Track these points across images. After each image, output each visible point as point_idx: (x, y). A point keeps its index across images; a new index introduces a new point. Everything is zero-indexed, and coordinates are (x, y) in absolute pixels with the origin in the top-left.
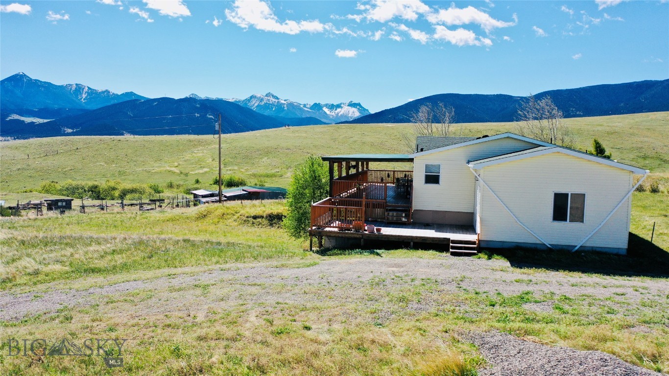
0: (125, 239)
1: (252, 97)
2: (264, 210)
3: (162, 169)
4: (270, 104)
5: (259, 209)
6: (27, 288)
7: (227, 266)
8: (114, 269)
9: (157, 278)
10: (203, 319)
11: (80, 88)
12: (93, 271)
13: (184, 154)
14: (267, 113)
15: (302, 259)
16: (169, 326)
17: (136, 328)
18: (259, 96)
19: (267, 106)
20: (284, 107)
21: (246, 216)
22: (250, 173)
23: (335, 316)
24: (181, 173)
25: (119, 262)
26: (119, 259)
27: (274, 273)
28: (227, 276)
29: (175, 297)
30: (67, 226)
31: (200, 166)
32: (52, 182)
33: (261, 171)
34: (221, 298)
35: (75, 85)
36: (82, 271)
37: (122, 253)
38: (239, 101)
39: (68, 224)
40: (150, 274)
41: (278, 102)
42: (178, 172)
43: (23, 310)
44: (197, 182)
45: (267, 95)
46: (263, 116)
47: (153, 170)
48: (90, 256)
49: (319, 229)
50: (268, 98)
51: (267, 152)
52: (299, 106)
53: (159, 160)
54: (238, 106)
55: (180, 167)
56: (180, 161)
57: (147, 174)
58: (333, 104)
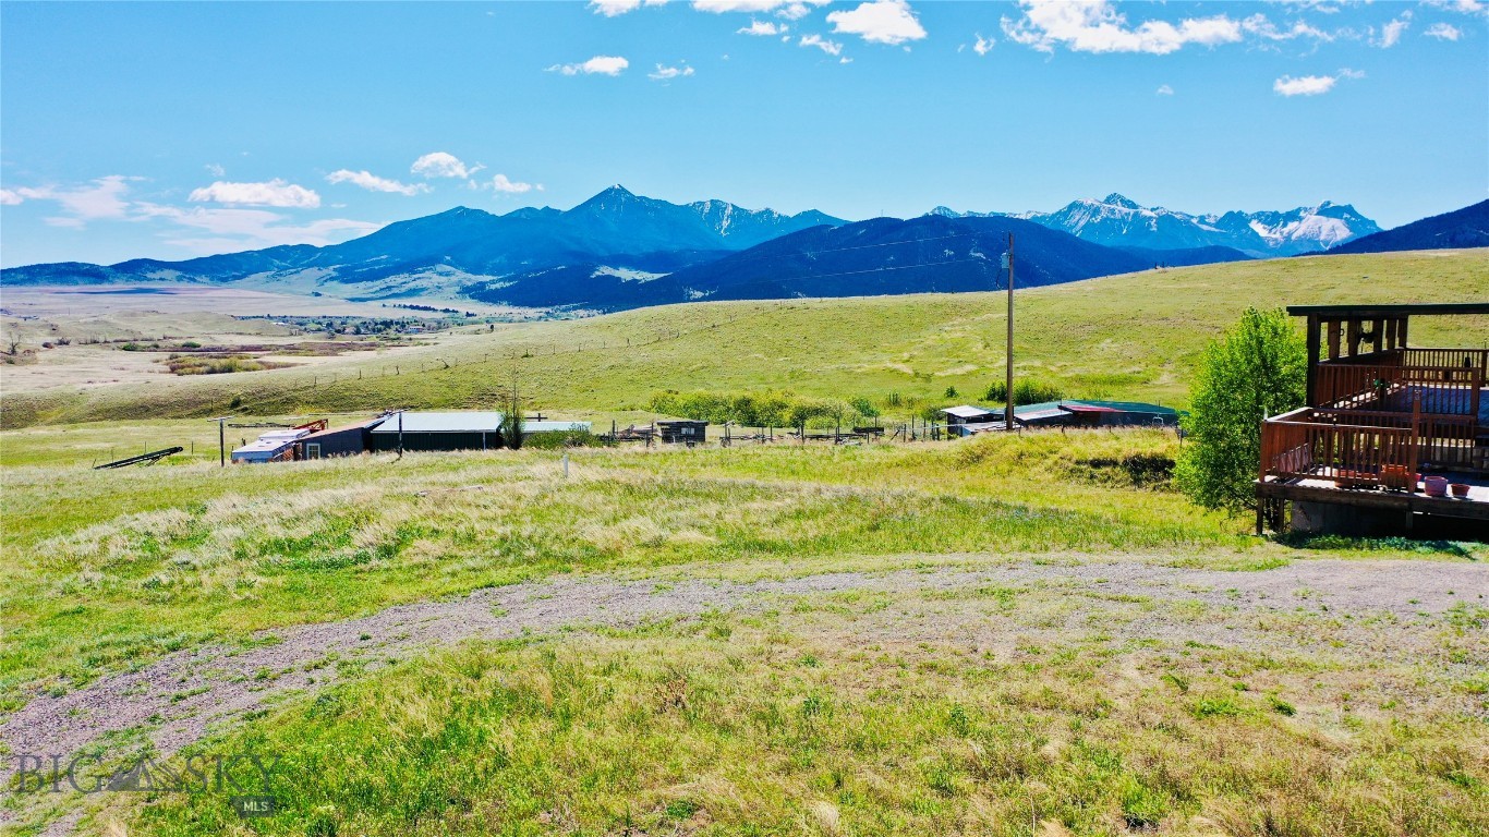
0: (819, 491)
1: (1074, 206)
2: (1118, 446)
3: (875, 366)
4: (1115, 220)
5: (1105, 444)
6: (643, 570)
7: (1051, 555)
8: (804, 547)
9: (893, 570)
10: (1009, 662)
11: (718, 209)
12: (764, 547)
13: (923, 333)
14: (1108, 241)
15: (1240, 552)
16: (932, 668)
17: (860, 665)
18: (1090, 202)
19: (1109, 224)
20: (1149, 225)
21: (1074, 459)
22: (1071, 374)
23: (1360, 688)
24: (917, 374)
25: (810, 535)
26: (812, 529)
27: (1171, 579)
28: (1053, 577)
29: (937, 610)
30: (703, 469)
31: (957, 360)
32: (670, 392)
33: (1097, 369)
34: (1046, 621)
35: (709, 203)
36: (742, 545)
37: (816, 517)
38: (1043, 218)
39: (704, 465)
40: (877, 561)
41: (1136, 214)
42: (911, 372)
43: (638, 609)
44: (951, 393)
45: (1108, 201)
46: (1099, 248)
47: (859, 367)
48: (755, 519)
49: (1283, 481)
50: (1112, 207)
51: (1110, 327)
52: (1189, 222)
53: (871, 348)
54: (1040, 227)
55: (915, 361)
56: (915, 349)
57: (846, 376)
58: (1276, 213)
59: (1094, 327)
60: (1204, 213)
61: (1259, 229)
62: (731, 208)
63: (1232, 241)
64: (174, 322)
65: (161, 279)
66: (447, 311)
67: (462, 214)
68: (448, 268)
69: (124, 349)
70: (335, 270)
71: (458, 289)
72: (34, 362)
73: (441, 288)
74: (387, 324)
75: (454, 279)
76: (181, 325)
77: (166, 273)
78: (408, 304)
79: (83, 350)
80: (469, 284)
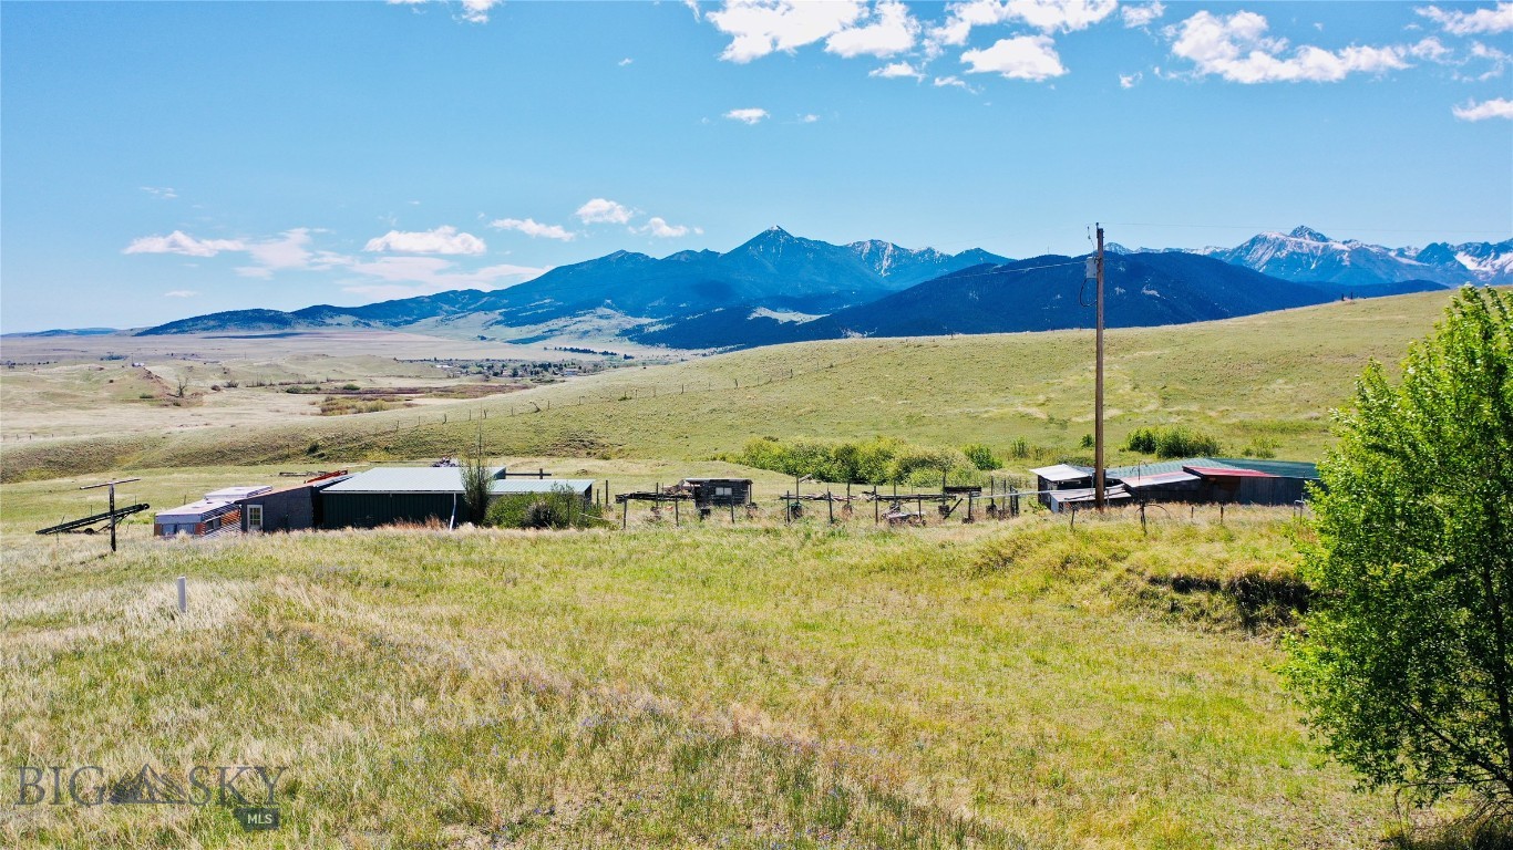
1: (1254, 241)
3: (1006, 410)
4: (1303, 254)
5: (1203, 551)
11: (878, 249)
13: (1063, 373)
14: (1295, 276)
18: (1274, 236)
19: (1295, 260)
20: (1341, 260)
21: (1148, 575)
22: (1234, 420)
24: (1051, 420)
32: (770, 438)
35: (869, 244)
38: (1223, 253)
41: (1326, 248)
42: (1044, 417)
44: (1088, 442)
45: (1294, 234)
46: (1286, 284)
47: (986, 412)
50: (1299, 240)
51: (1285, 365)
52: (1386, 255)
53: (1003, 390)
54: (1220, 263)
55: (1051, 405)
56: (1052, 391)
57: (969, 421)
58: (1486, 244)
59: (1264, 366)
60: (1403, 245)
61: (1465, 260)
62: (891, 248)
63: (1436, 272)
64: (340, 366)
65: (339, 324)
66: (605, 353)
67: (624, 258)
68: (608, 311)
69: (288, 392)
70: (500, 314)
71: (617, 332)
72: (200, 404)
73: (601, 330)
74: (545, 367)
75: (614, 322)
76: (347, 368)
77: (344, 319)
78: (568, 347)
79: (248, 392)
80: (629, 327)
